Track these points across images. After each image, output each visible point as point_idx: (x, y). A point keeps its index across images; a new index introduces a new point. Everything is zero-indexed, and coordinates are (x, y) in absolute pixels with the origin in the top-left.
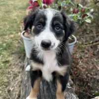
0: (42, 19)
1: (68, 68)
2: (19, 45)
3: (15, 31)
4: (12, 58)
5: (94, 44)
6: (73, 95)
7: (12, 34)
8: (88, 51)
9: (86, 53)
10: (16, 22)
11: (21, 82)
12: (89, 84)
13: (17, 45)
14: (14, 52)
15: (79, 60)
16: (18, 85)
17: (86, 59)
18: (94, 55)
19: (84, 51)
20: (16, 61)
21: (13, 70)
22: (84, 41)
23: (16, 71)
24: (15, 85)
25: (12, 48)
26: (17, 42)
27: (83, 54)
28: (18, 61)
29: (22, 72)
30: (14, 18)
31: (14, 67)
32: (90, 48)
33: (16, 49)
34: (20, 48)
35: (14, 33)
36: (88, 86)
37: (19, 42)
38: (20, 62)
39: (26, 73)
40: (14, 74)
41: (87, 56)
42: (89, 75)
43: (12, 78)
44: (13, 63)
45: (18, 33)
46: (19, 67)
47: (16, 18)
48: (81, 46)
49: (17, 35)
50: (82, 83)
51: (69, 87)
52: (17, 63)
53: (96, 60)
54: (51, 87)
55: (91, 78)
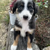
2: (5, 18)
3: (3, 10)
4: (1, 24)
5: (46, 19)
6: (35, 45)
7: (1, 11)
9: (42, 24)
10: (3, 5)
11: (7, 37)
12: (43, 40)
13: (4, 18)
14: (2, 21)
15: (38, 27)
16: (5, 39)
17: (42, 27)
18: (46, 25)
19: (41, 23)
20: (4, 26)
21: (2, 31)
22: (41, 18)
23: (4, 31)
24: (3, 39)
25: (1, 19)
26: (4, 16)
27: (40, 24)
28: (5, 26)
29: (7, 32)
30: (2, 3)
31: (2, 29)
32: (44, 21)
33: (3, 20)
34: (6, 19)
35: (2, 11)
36: (43, 41)
37: (5, 16)
38: (6, 27)
39: (11, 32)
40: (3, 33)
41: (42, 25)
42: (44, 35)
43: (1, 35)
44: (2, 27)
45: (4, 11)
46: (5, 29)
47: (3, 3)
49: (4, 12)
50: (39, 39)
51: (33, 41)
52: (4, 27)
53: (47, 28)
54: (24, 40)
55: (45, 37)
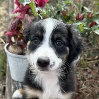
0: (38, 32)
1: (73, 95)
8: (92, 69)
9: (90, 73)
15: (82, 82)
17: (91, 80)
19: (87, 70)
27: (85, 74)
41: (91, 76)
48: (82, 63)
